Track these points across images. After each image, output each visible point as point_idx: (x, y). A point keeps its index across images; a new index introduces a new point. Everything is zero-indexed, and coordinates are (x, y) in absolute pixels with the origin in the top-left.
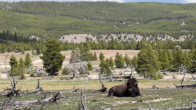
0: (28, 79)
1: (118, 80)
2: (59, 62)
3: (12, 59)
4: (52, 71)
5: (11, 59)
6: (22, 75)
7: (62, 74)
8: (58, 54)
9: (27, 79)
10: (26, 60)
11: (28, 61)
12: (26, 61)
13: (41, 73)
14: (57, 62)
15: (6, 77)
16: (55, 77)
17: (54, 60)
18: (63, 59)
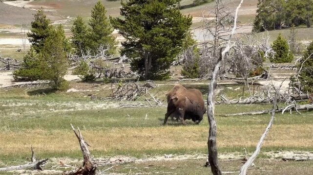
0: (73, 90)
1: (303, 107)
2: (172, 38)
3: (39, 23)
4: (148, 66)
5: (35, 26)
6: (55, 79)
7: (183, 74)
8: (167, 11)
9: (69, 91)
10: (93, 26)
11: (99, 27)
12: (95, 30)
13: (118, 71)
14: (163, 38)
15: (9, 84)
16: (158, 85)
17: (155, 30)
18: (183, 29)
